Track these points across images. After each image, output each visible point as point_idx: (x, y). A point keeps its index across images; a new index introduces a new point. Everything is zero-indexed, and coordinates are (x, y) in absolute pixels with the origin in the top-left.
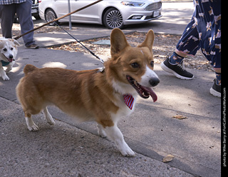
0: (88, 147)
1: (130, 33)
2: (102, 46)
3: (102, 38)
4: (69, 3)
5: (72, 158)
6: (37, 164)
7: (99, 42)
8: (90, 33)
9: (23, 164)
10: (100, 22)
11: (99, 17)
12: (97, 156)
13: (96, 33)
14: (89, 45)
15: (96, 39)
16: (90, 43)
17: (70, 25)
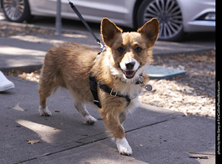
11: (126, 9)
17: (58, 23)
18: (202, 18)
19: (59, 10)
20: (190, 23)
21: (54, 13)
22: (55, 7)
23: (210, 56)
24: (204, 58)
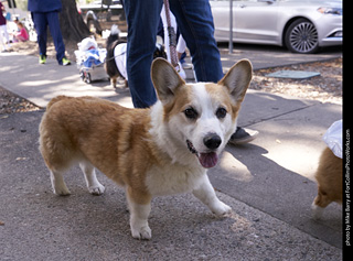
0: (266, 237)
1: (329, 61)
2: (282, 80)
3: (281, 67)
4: (231, 12)
5: (241, 252)
6: (187, 254)
7: (278, 74)
8: (262, 59)
9: (165, 252)
10: (279, 42)
11: (277, 33)
12: (282, 251)
13: (272, 59)
14: (261, 78)
15: (272, 69)
16: (263, 75)
17: (230, 46)
18: (332, 35)
19: (232, 37)
20: (324, 39)
21: (227, 39)
22: (229, 35)
23: (338, 63)
24: (334, 65)
